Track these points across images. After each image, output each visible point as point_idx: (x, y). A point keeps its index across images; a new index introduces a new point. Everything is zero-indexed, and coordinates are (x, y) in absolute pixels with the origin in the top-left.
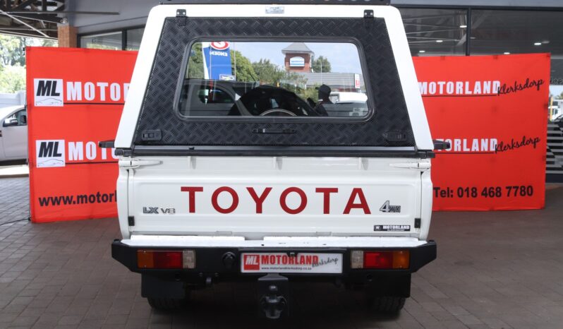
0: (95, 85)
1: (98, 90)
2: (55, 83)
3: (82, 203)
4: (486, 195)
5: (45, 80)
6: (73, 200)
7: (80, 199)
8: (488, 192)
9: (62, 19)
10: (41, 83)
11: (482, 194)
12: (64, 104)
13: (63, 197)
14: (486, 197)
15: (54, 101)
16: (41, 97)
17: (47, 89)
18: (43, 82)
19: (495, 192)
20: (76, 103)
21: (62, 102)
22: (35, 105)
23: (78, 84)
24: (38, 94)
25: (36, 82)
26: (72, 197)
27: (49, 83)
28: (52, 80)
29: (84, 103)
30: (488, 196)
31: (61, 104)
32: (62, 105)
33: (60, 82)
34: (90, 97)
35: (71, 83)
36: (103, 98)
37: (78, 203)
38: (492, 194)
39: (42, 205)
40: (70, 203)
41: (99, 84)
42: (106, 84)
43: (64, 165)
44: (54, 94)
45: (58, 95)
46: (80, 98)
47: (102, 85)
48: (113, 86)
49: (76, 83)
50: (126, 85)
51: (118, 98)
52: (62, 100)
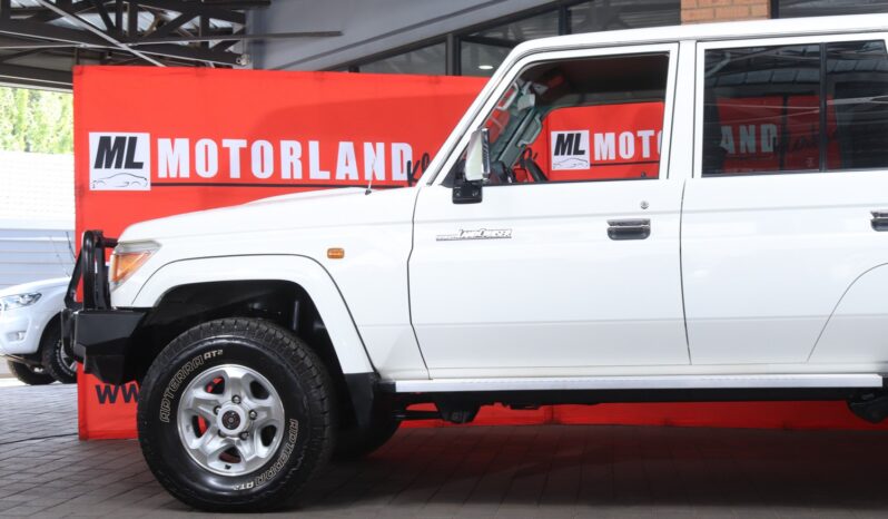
0: (219, 144)
1: (224, 155)
2: (133, 141)
5: (113, 136)
9: (240, 55)
10: (104, 142)
12: (152, 185)
15: (131, 179)
16: (103, 171)
17: (116, 154)
18: (109, 139)
20: (178, 183)
21: (149, 182)
22: (91, 188)
23: (183, 144)
24: (98, 165)
25: (94, 139)
27: (120, 141)
28: (128, 135)
29: (194, 183)
31: (145, 186)
32: (148, 188)
33: (143, 140)
34: (209, 171)
35: (168, 141)
36: (235, 173)
39: (102, 401)
41: (226, 143)
42: (243, 143)
44: (132, 164)
45: (139, 166)
46: (185, 173)
47: (234, 146)
48: (257, 145)
49: (177, 141)
50: (285, 145)
51: (268, 173)
52: (148, 177)
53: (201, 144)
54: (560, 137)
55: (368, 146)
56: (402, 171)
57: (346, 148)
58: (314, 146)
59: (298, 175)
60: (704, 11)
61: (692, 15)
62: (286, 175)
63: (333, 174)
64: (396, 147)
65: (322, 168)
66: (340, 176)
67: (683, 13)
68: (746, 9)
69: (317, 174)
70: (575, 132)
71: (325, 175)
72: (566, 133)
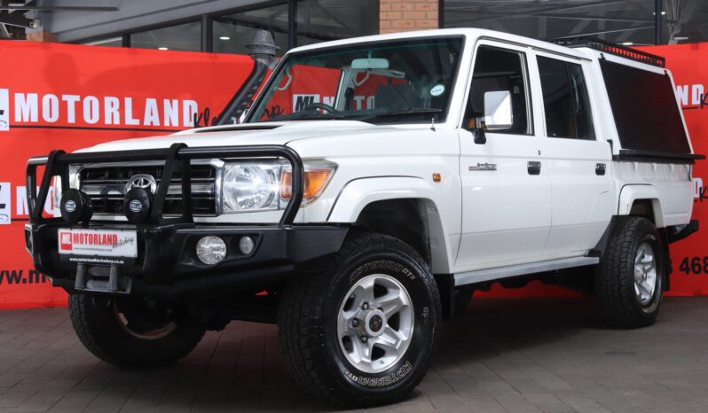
0: (60, 98)
1: (63, 106)
3: (37, 281)
4: (687, 270)
6: (23, 277)
7: (34, 275)
8: (690, 266)
11: (681, 269)
12: (11, 127)
13: (7, 272)
14: (688, 273)
19: (703, 265)
20: (29, 126)
21: (8, 124)
23: (33, 97)
26: (21, 272)
29: (42, 126)
30: (691, 272)
31: (5, 128)
32: (7, 129)
33: (4, 94)
34: (52, 117)
35: (22, 95)
37: (31, 281)
38: (697, 268)
40: (18, 282)
41: (65, 97)
42: (77, 98)
43: (9, 222)
45: (1, 113)
46: (35, 119)
47: (71, 100)
48: (87, 100)
49: (29, 95)
50: (108, 100)
51: (95, 120)
52: (8, 122)
53: (46, 98)
54: (300, 99)
55: (166, 102)
56: (191, 120)
57: (151, 103)
58: (128, 101)
59: (117, 122)
60: (395, 13)
61: (387, 15)
62: (108, 121)
63: (142, 121)
64: (187, 103)
65: (134, 117)
66: (147, 123)
67: (381, 14)
68: (423, 13)
69: (130, 121)
70: (310, 96)
71: (136, 122)
72: (303, 96)
